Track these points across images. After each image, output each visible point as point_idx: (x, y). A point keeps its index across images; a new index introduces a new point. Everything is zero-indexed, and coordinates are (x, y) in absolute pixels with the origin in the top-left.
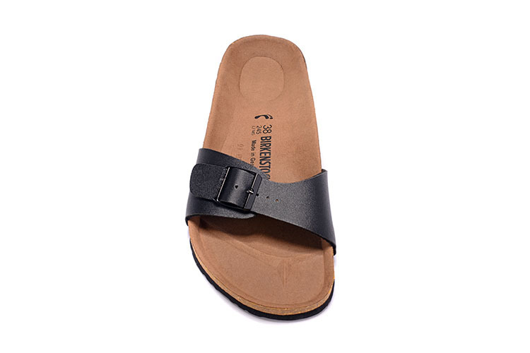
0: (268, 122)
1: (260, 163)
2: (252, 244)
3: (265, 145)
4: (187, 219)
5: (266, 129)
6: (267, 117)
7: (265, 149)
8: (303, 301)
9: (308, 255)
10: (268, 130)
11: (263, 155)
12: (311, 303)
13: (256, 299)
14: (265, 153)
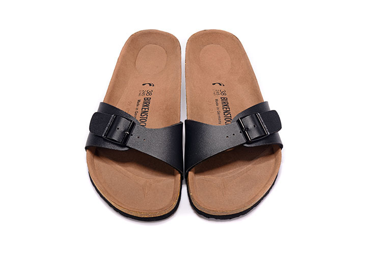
0: (150, 88)
1: (141, 115)
2: (128, 168)
3: (146, 103)
4: (86, 148)
5: (148, 93)
6: (150, 85)
7: (145, 106)
8: (156, 209)
9: (164, 178)
10: (150, 93)
11: (144, 110)
12: (160, 211)
13: (124, 205)
14: (145, 109)
